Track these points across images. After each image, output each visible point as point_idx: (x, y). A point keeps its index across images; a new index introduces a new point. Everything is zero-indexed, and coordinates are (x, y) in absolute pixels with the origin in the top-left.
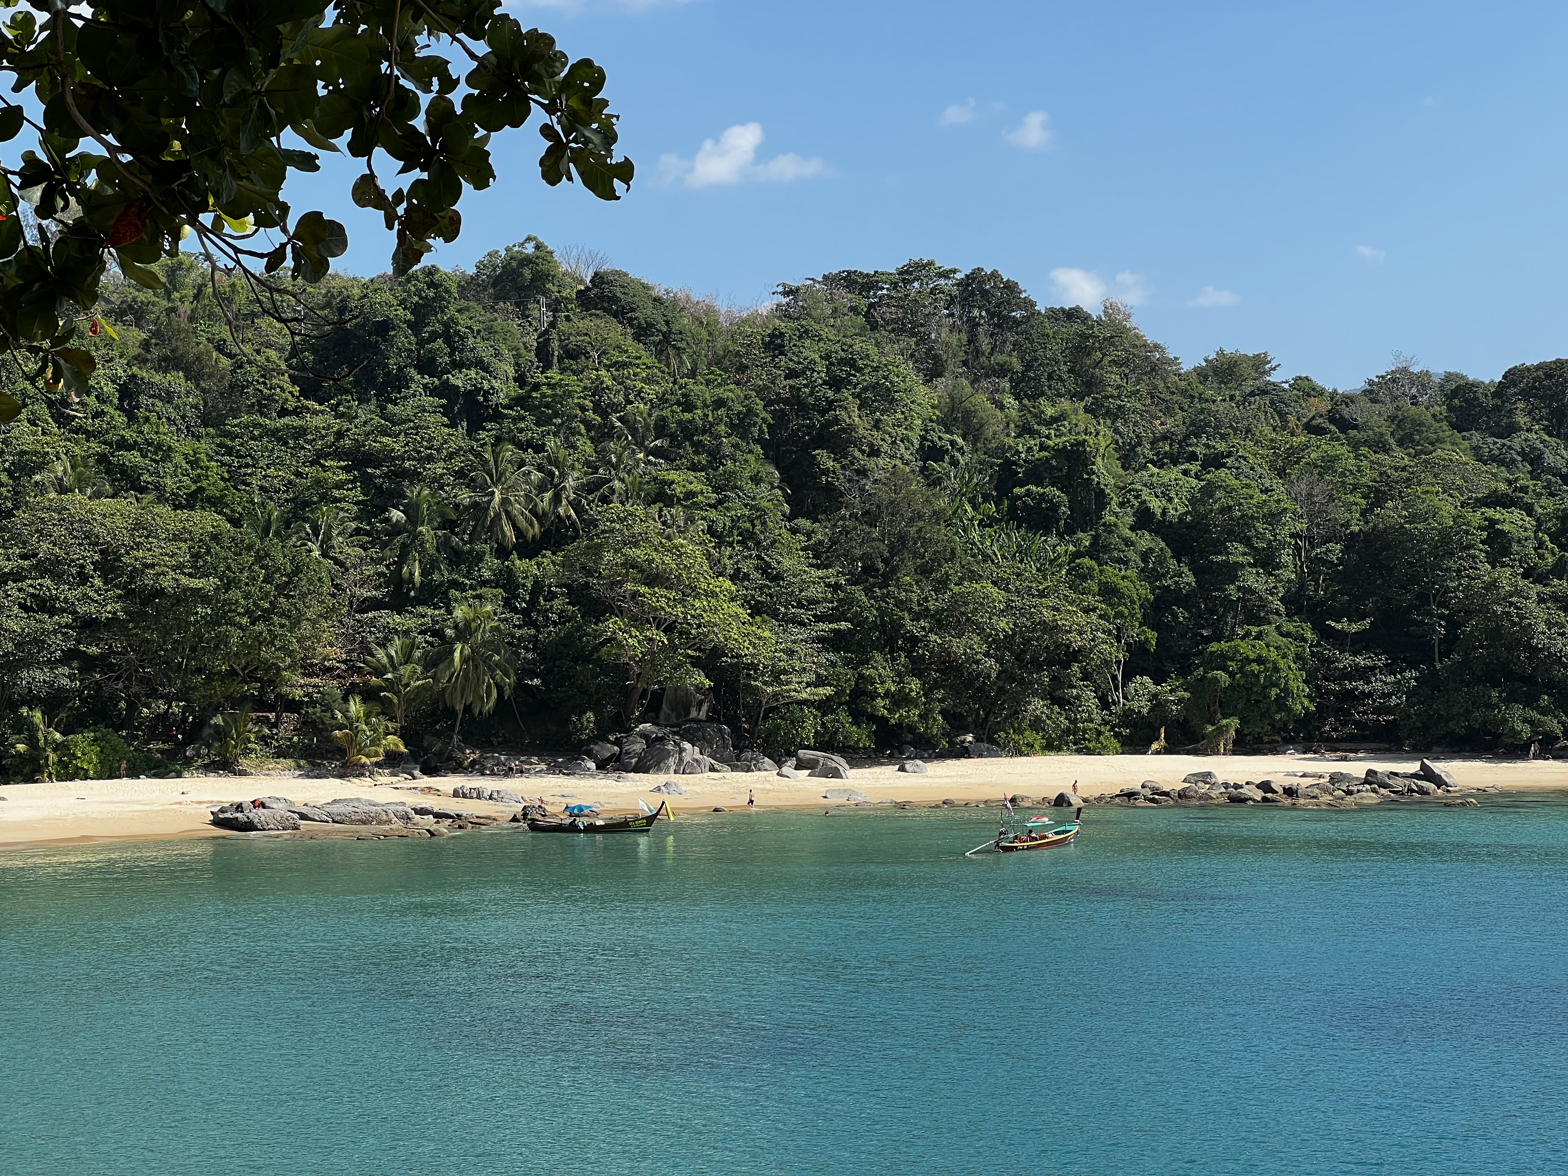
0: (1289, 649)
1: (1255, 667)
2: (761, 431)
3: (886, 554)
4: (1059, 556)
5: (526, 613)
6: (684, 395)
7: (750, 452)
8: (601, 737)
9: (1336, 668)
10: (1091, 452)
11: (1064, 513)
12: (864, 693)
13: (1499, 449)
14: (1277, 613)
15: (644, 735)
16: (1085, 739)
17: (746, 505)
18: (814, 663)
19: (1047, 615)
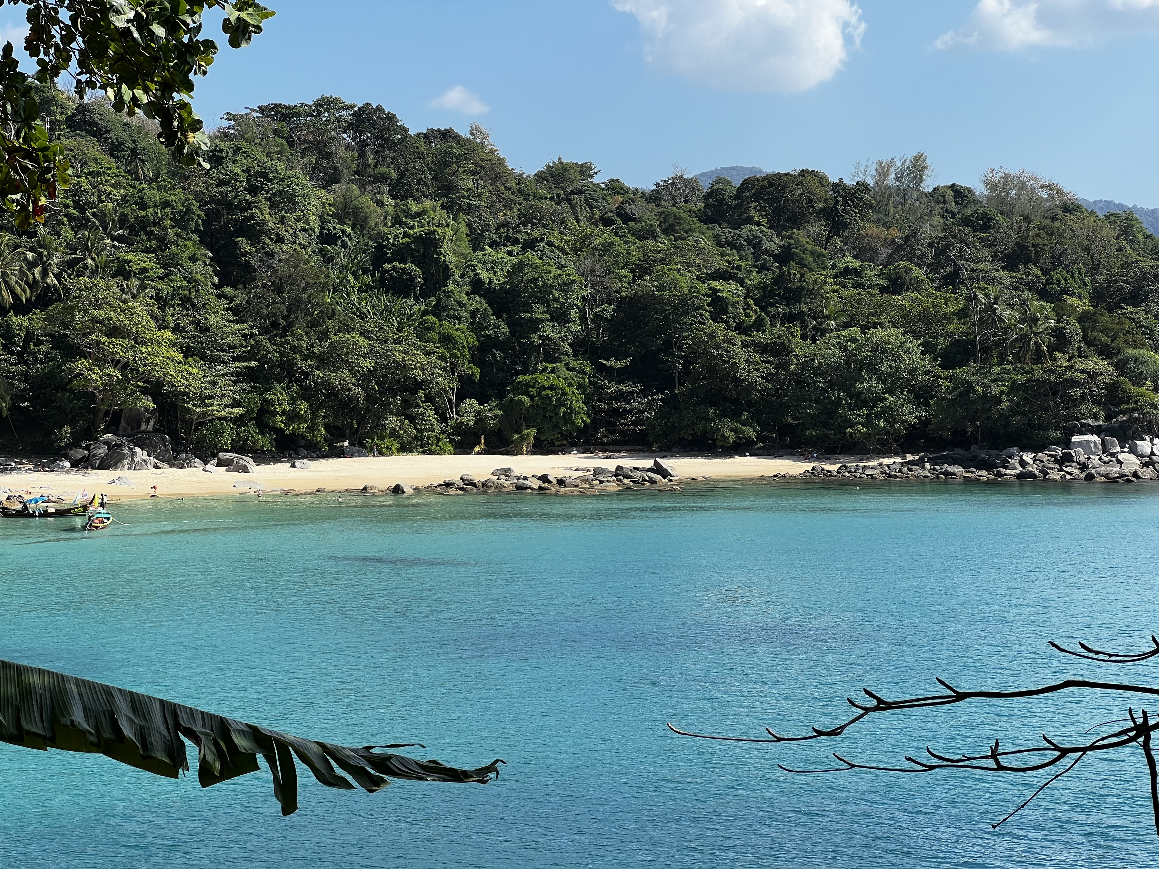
0: (574, 380)
1: (549, 392)
2: (197, 223)
3: (285, 313)
4: (414, 313)
5: (20, 354)
6: (140, 198)
7: (190, 239)
8: (75, 444)
9: (607, 393)
10: (440, 239)
11: (419, 282)
12: (268, 412)
13: (732, 237)
14: (567, 354)
15: (107, 443)
16: (428, 444)
17: (185, 278)
18: (231, 390)
19: (399, 357)
